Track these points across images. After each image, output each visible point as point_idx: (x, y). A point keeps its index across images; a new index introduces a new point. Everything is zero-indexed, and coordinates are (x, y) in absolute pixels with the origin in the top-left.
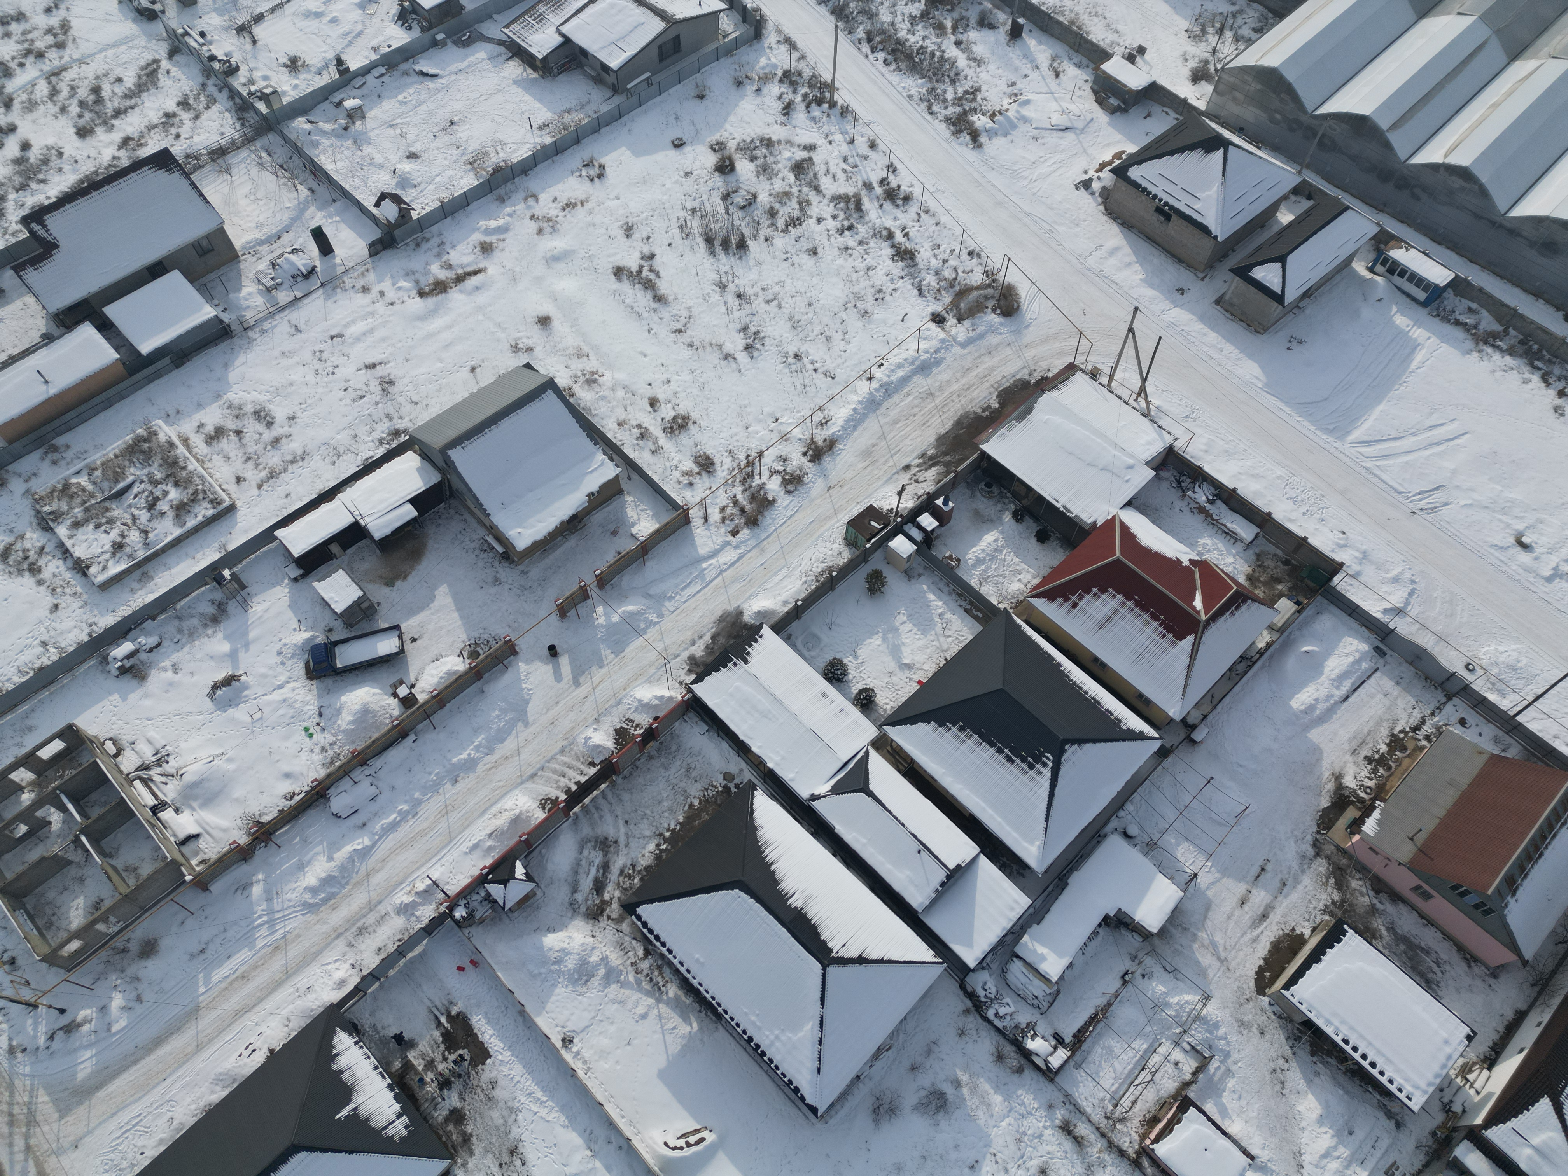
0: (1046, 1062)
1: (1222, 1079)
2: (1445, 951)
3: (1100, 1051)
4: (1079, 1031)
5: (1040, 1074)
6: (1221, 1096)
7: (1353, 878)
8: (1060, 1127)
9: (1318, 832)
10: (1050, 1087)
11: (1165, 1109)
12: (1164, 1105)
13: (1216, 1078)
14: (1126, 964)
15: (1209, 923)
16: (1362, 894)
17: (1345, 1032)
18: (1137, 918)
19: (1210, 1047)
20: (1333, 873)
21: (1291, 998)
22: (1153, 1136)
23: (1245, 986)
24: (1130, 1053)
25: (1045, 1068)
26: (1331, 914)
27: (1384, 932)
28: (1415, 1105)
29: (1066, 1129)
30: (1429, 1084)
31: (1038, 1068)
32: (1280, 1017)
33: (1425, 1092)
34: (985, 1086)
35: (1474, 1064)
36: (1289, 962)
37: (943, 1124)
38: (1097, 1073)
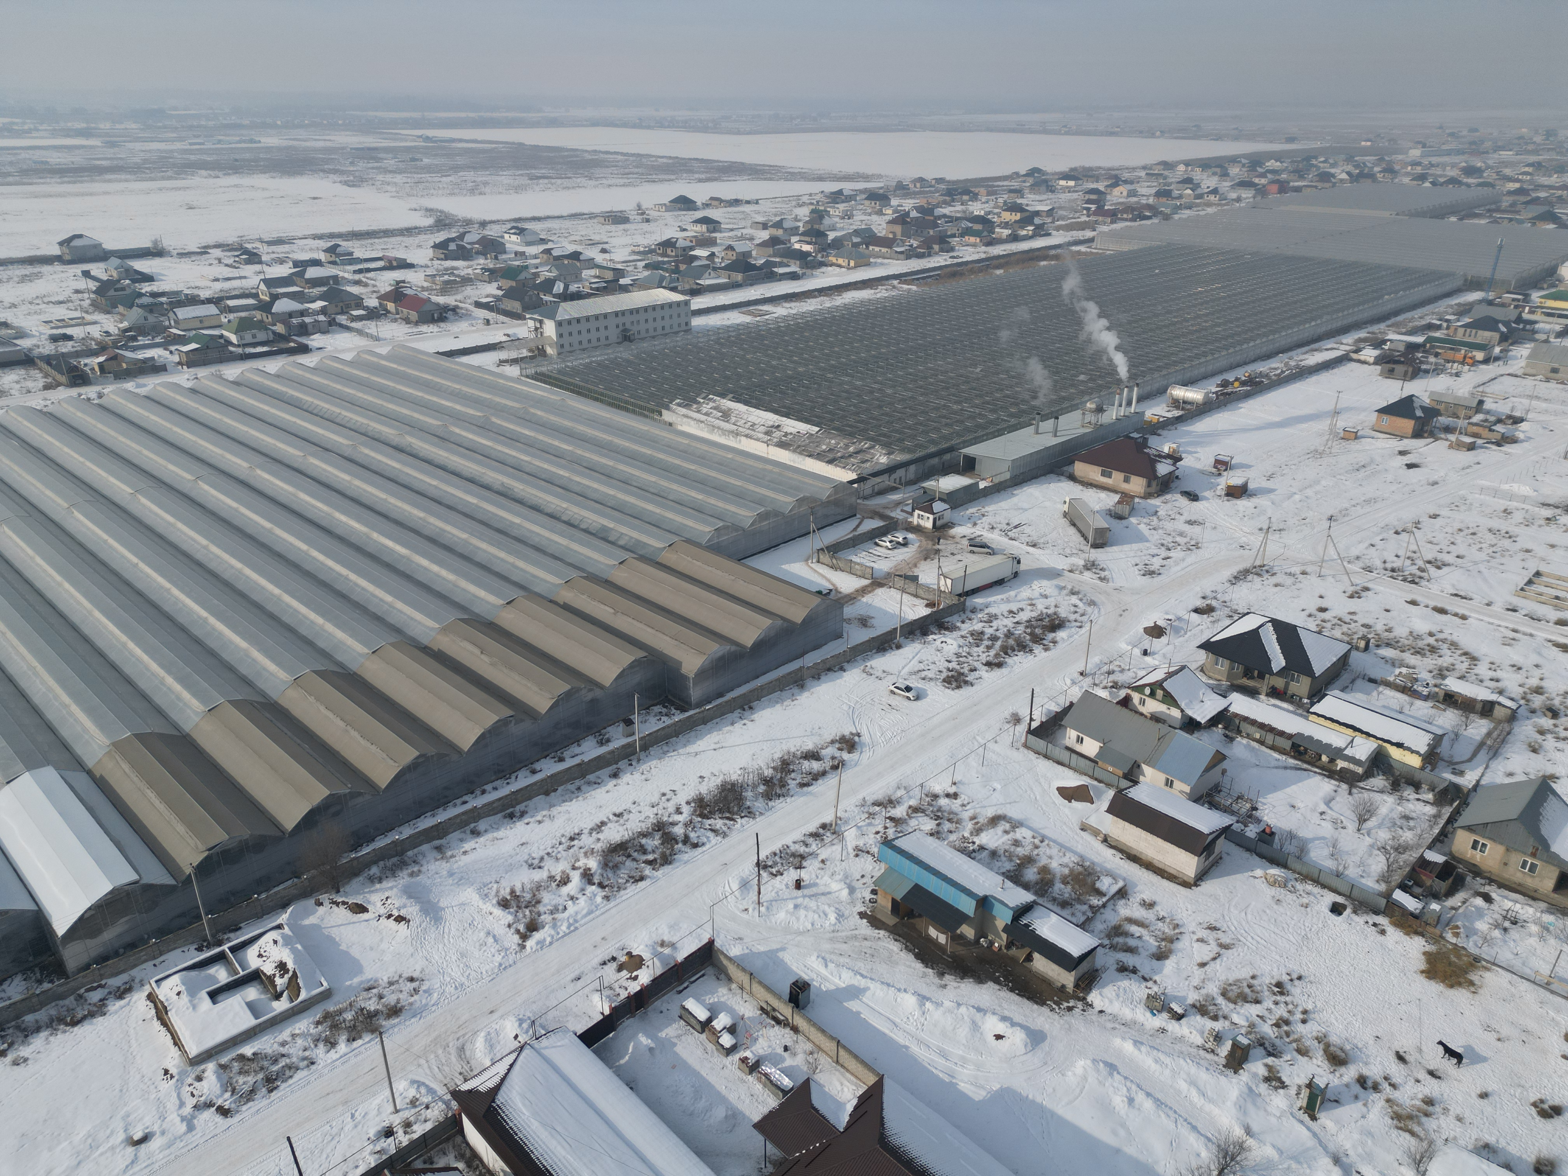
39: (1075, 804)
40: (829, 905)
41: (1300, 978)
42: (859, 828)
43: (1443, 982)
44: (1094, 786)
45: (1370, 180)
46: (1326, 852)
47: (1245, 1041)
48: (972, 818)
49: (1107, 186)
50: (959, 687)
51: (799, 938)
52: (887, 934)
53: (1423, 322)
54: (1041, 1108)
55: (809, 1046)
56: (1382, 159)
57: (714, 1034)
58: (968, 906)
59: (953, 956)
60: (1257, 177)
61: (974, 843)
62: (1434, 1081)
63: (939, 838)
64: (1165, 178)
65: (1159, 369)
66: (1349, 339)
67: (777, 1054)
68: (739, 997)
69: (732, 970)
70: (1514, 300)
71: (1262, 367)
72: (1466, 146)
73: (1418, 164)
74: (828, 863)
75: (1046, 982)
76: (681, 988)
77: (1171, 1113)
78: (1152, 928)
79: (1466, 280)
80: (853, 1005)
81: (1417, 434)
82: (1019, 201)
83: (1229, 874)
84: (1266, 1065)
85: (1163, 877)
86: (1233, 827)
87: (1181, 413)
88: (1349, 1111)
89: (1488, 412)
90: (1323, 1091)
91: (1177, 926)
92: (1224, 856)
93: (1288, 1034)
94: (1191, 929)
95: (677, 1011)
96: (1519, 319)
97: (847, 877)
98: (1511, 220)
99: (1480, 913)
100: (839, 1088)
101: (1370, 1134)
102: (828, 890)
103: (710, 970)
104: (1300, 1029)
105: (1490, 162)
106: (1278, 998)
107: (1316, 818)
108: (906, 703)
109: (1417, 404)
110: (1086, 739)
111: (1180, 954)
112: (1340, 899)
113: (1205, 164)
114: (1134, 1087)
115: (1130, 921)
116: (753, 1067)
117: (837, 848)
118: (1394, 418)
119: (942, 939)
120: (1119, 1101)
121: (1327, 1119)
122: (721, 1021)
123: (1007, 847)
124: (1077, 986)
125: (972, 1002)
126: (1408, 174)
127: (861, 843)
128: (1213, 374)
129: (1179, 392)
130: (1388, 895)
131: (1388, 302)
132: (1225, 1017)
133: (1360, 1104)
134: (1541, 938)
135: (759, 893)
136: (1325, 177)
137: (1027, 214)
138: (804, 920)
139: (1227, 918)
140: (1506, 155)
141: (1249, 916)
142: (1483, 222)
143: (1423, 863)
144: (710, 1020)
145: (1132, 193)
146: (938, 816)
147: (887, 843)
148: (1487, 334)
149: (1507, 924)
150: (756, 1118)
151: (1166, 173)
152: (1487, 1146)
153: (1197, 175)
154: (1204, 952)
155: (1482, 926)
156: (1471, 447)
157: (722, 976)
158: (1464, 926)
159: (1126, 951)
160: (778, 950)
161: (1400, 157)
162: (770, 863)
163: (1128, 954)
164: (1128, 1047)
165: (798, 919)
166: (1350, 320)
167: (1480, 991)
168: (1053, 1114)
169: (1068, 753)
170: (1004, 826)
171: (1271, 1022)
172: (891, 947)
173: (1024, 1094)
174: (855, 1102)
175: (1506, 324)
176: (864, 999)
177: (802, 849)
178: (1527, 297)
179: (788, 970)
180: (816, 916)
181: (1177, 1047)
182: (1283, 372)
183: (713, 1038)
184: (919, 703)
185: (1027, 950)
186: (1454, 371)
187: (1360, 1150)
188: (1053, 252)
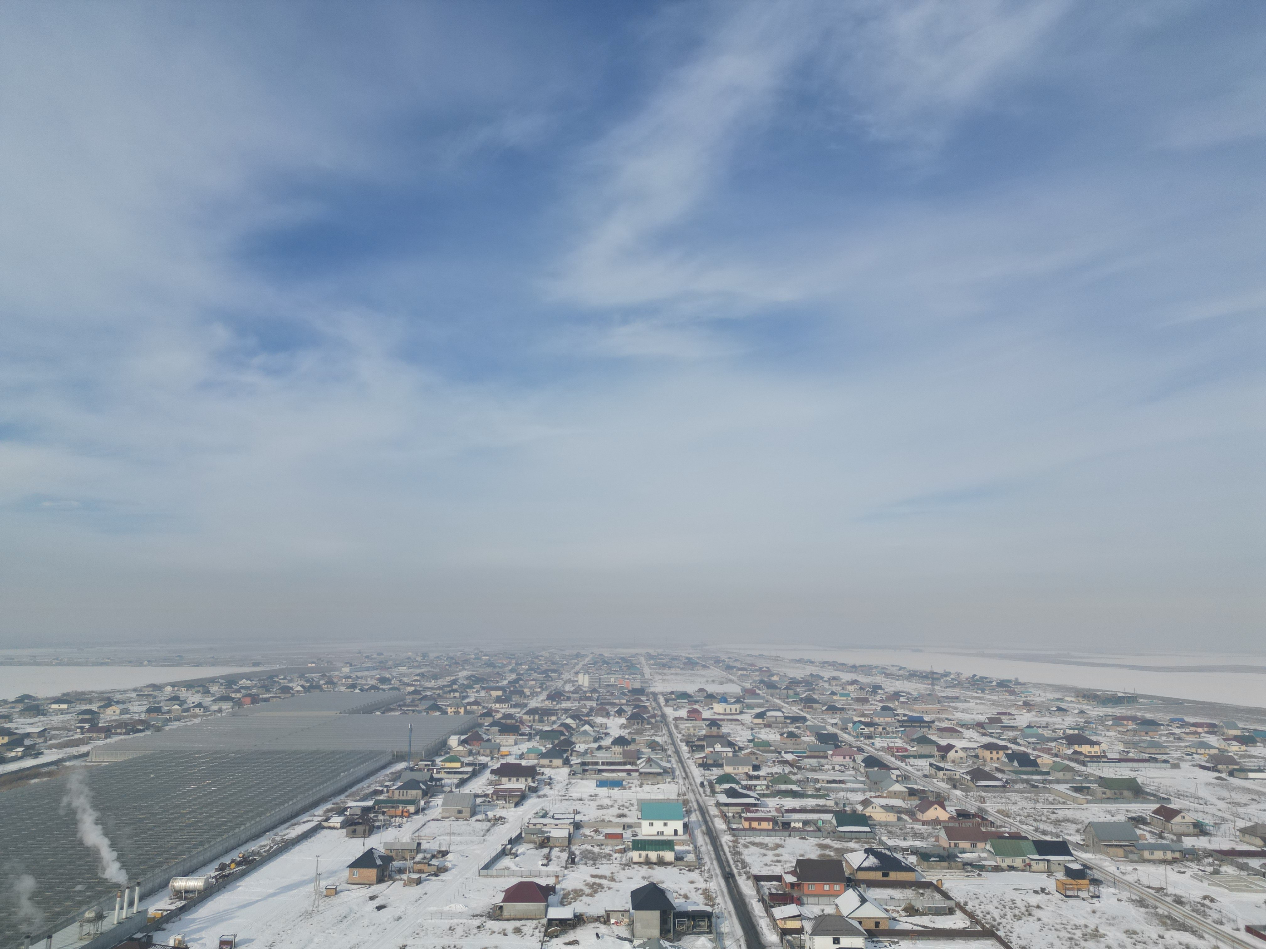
45: (318, 690)
49: (100, 707)
53: (371, 790)
56: (324, 675)
60: (233, 692)
64: (155, 697)
65: (159, 865)
66: (320, 811)
70: (426, 765)
71: (253, 847)
72: (378, 664)
73: (350, 677)
79: (393, 755)
81: (380, 880)
82: (7, 725)
87: (183, 903)
89: (425, 851)
96: (432, 779)
98: (413, 711)
105: (394, 674)
109: (376, 855)
113: (189, 685)
118: (362, 870)
126: (343, 684)
128: (211, 861)
129: (181, 883)
131: (344, 778)
136: (286, 690)
137: (15, 737)
140: (403, 669)
142: (397, 713)
145: (124, 712)
148: (414, 792)
151: (155, 693)
153: (183, 693)
156: (419, 882)
161: (337, 673)
166: (318, 796)
175: (425, 783)
178: (433, 761)
182: (271, 847)
186: (397, 824)
188: (46, 769)
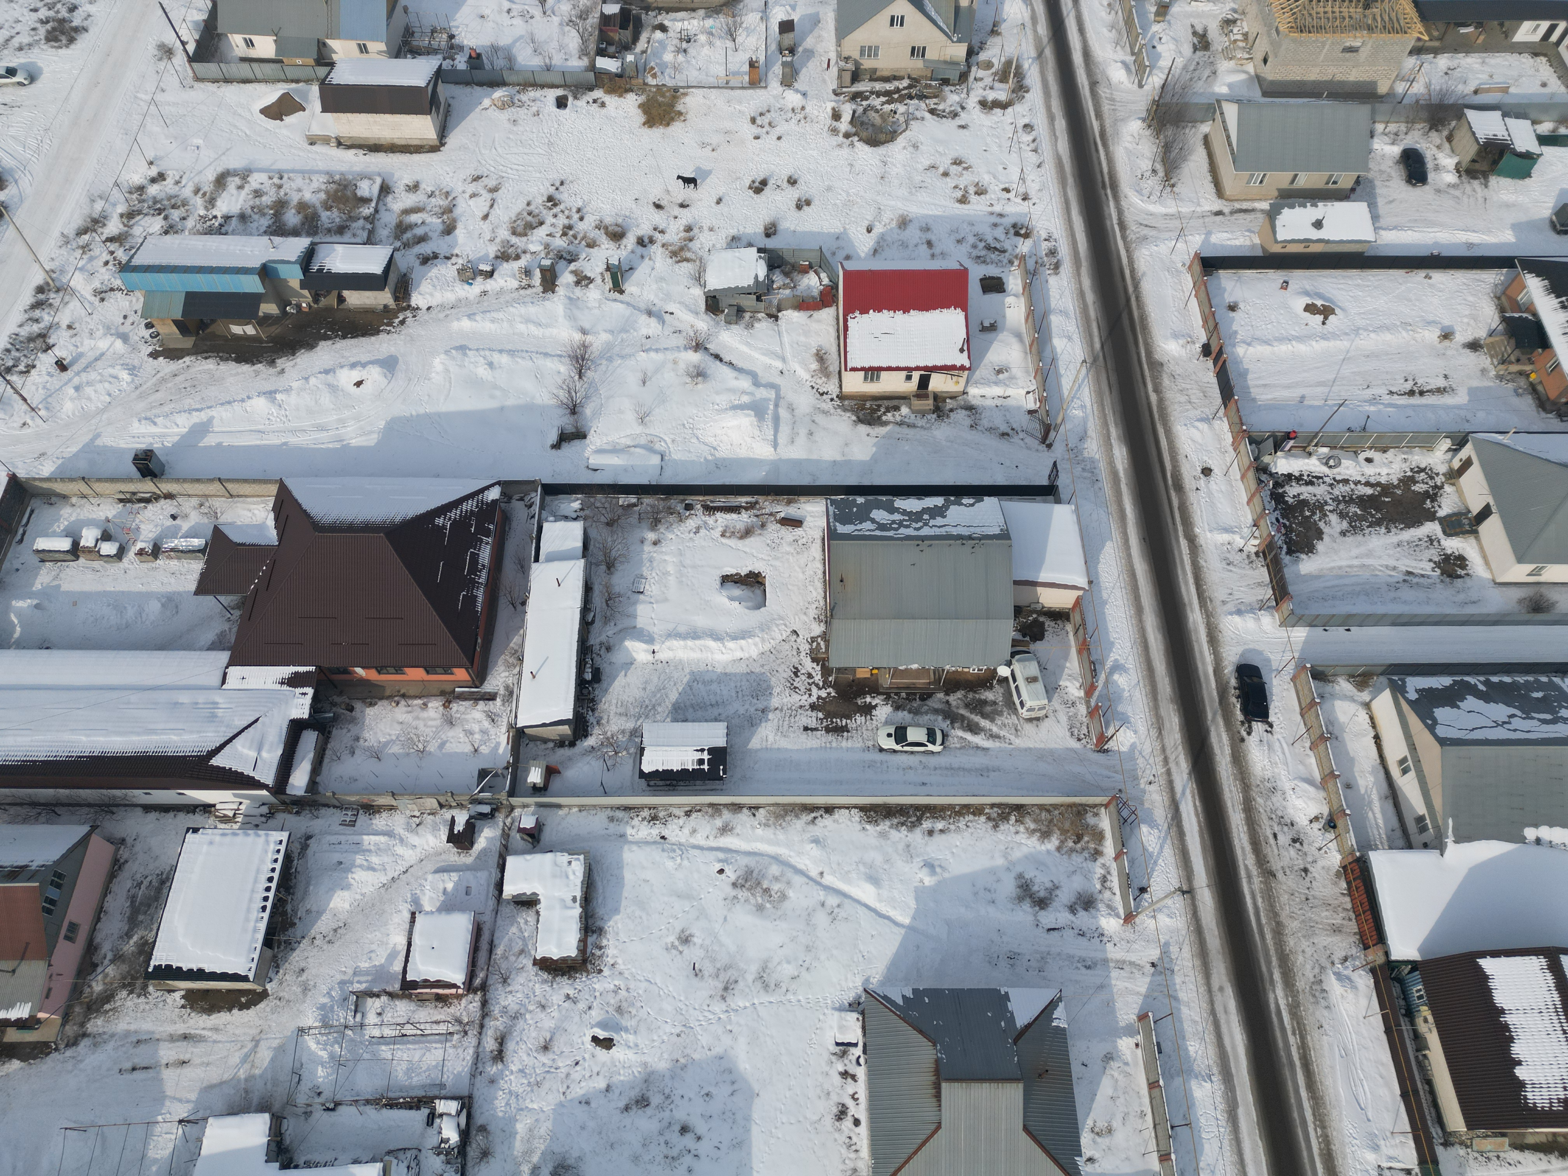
0: (458, 1114)
1: (367, 973)
2: (122, 886)
3: (415, 1079)
4: (411, 1108)
5: (473, 1111)
6: (382, 966)
7: (92, 993)
8: (502, 1061)
9: (56, 1049)
10: (476, 1094)
11: (425, 997)
12: (422, 1000)
13: (370, 978)
14: (319, 1115)
15: (226, 1077)
16: (106, 976)
17: (255, 913)
18: (265, 1140)
19: (345, 1000)
20: (98, 1011)
21: (253, 970)
22: (453, 991)
23: (268, 1009)
24: (398, 1054)
25: (465, 1111)
26: (145, 987)
27: (135, 938)
28: (284, 836)
29: (499, 1056)
30: (259, 836)
31: (469, 1117)
32: (278, 967)
33: (267, 835)
34: (519, 1146)
35: (217, 817)
36: (219, 991)
37: (575, 1154)
38: (436, 1067)
39: (288, 120)
40: (113, 366)
41: (562, 183)
42: (81, 269)
43: (661, 124)
44: (296, 90)
46: (529, 50)
47: (547, 262)
48: (197, 191)
50: (72, 40)
51: (105, 416)
52: (193, 358)
54: (428, 416)
55: (195, 501)
57: (90, 552)
58: (253, 285)
59: (272, 339)
61: (215, 217)
62: (685, 210)
63: (176, 232)
67: (168, 527)
68: (88, 505)
69: (59, 487)
74: (76, 325)
75: (368, 311)
76: (18, 537)
77: (524, 354)
78: (428, 208)
80: (210, 441)
83: (464, 118)
84: (572, 272)
85: (411, 153)
86: (444, 67)
88: (642, 271)
90: (619, 267)
91: (447, 194)
92: (451, 101)
93: (575, 237)
94: (460, 190)
95: (35, 559)
97: (109, 328)
99: (662, 45)
100: (250, 514)
101: (662, 279)
102: (98, 353)
103: (35, 503)
104: (581, 227)
106: (555, 210)
107: (505, 19)
108: (23, 91)
110: (255, 39)
111: (463, 219)
112: (560, 92)
114: (487, 353)
115: (407, 212)
116: (156, 551)
117: (74, 304)
119: (250, 330)
120: (482, 371)
121: (630, 287)
122: (88, 538)
123: (251, 203)
124: (396, 299)
125: (317, 369)
127: (97, 284)
130: (592, 67)
132: (525, 252)
133: (647, 260)
134: (710, 44)
135: (25, 400)
138: (96, 396)
139: (483, 162)
141: (499, 149)
143: (605, 20)
144: (76, 544)
146: (159, 210)
147: (125, 268)
149: (684, 45)
150: (193, 587)
152: (734, 238)
154: (480, 205)
155: (668, 57)
157: (54, 499)
158: (657, 64)
159: (419, 242)
160: (93, 440)
162: (10, 363)
163: (423, 244)
164: (466, 324)
165: (89, 399)
167: (688, 117)
168: (439, 415)
169: (246, 66)
170: (233, 182)
171: (558, 235)
172: (206, 367)
173: (407, 414)
174: (272, 516)
176: (216, 429)
177: (36, 328)
179: (118, 452)
180: (107, 385)
181: (502, 300)
183: (93, 556)
184: (38, 85)
185: (335, 293)
187: (661, 295)
